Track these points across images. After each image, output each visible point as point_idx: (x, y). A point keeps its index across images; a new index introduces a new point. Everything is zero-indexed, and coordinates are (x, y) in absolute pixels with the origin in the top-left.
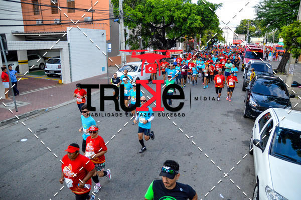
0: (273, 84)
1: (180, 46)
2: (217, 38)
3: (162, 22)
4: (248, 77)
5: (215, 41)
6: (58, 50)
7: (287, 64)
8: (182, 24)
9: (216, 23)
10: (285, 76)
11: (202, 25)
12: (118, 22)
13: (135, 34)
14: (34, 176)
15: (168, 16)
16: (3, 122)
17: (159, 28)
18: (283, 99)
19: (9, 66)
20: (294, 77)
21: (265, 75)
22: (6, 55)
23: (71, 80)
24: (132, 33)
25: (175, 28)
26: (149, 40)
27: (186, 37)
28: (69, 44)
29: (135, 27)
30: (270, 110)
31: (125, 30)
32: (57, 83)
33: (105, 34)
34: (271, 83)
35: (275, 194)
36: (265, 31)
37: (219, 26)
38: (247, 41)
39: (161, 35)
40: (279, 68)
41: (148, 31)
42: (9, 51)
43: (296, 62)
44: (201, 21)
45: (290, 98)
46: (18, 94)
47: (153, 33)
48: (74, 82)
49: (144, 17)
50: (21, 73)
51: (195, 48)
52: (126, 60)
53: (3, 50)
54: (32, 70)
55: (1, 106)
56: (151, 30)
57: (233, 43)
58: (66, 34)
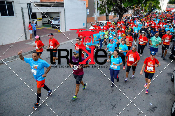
1: (131, 12)
2: (155, 7)
5: (153, 9)
6: (59, 13)
13: (104, 4)
16: (29, 52)
19: (32, 21)
22: (31, 15)
23: (65, 30)
24: (101, 3)
26: (112, 8)
27: (135, 6)
31: (98, 1)
32: (58, 32)
33: (86, 4)
39: (119, 5)
41: (111, 2)
42: (33, 13)
47: (114, 4)
48: (67, 32)
50: (38, 25)
51: (140, 13)
52: (97, 20)
53: (30, 12)
54: (44, 24)
55: (28, 43)
56: (114, 1)
57: (166, 10)
58: (63, 3)
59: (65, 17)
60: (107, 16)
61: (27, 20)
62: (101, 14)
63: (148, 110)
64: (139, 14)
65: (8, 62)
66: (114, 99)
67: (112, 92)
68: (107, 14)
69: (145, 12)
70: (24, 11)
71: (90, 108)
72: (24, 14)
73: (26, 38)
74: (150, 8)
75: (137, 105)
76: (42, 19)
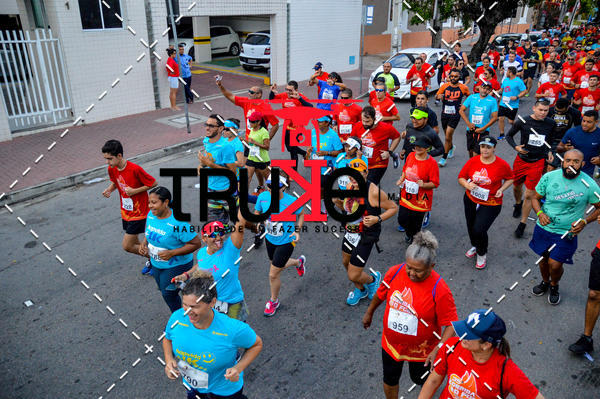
1: (524, 16)
6: (267, 18)
16: (166, 150)
19: (179, 46)
22: (177, 26)
32: (262, 83)
42: (182, 19)
50: (197, 60)
51: (560, 20)
52: (400, 43)
53: (172, 16)
54: (216, 56)
55: (164, 121)
59: (288, 35)
60: (437, 29)
61: (162, 43)
62: (414, 21)
63: (575, 377)
64: (556, 22)
65: (99, 179)
68: (438, 24)
69: (580, 16)
70: (153, 10)
71: (366, 349)
72: (154, 23)
73: (158, 104)
75: (534, 354)
76: (209, 40)
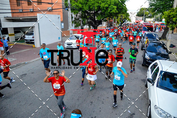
0: (159, 46)
1: (104, 25)
2: (126, 19)
3: (93, 10)
4: (145, 42)
5: (125, 21)
6: (33, 27)
7: (167, 34)
8: (105, 11)
9: (126, 10)
10: (166, 41)
11: (117, 12)
12: (68, 10)
13: (78, 17)
14: (20, 102)
15: (97, 7)
17: (92, 13)
18: (165, 55)
19: (3, 37)
20: (171, 42)
21: (154, 40)
22: (1, 31)
24: (76, 17)
25: (101, 14)
26: (86, 21)
27: (108, 19)
28: (38, 24)
29: (78, 13)
30: (157, 61)
31: (72, 15)
32: (32, 47)
33: (60, 18)
34: (158, 45)
35: (160, 110)
36: (154, 14)
37: (127, 12)
38: (144, 21)
39: (93, 18)
40: (162, 36)
41: (85, 15)
43: (172, 33)
44: (117, 9)
45: (169, 54)
46: (9, 54)
47: (88, 17)
49: (83, 7)
50: (10, 41)
52: (72, 33)
54: (16, 40)
56: (87, 15)
57: (136, 22)
58: (36, 17)
59: (39, 32)
60: (82, 28)
62: (76, 27)
64: (112, 26)
66: (94, 111)
67: (91, 105)
68: (82, 27)
69: (117, 24)
74: (122, 20)
75: (116, 114)
76: (14, 35)
